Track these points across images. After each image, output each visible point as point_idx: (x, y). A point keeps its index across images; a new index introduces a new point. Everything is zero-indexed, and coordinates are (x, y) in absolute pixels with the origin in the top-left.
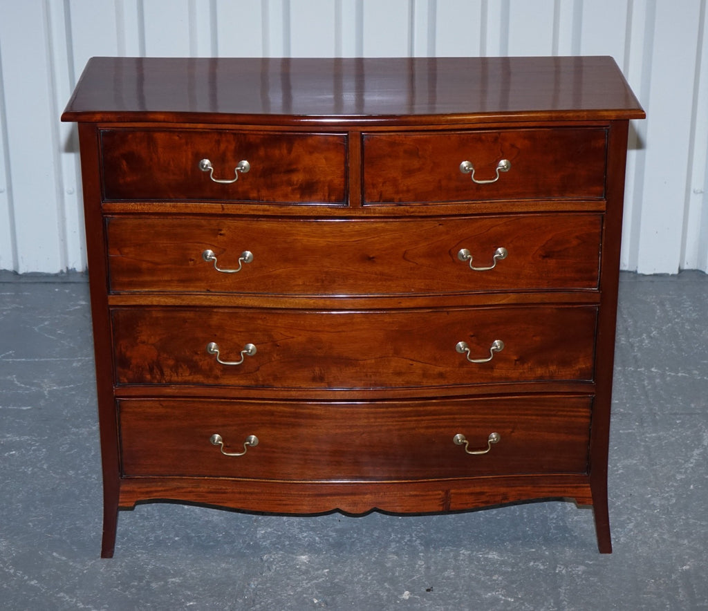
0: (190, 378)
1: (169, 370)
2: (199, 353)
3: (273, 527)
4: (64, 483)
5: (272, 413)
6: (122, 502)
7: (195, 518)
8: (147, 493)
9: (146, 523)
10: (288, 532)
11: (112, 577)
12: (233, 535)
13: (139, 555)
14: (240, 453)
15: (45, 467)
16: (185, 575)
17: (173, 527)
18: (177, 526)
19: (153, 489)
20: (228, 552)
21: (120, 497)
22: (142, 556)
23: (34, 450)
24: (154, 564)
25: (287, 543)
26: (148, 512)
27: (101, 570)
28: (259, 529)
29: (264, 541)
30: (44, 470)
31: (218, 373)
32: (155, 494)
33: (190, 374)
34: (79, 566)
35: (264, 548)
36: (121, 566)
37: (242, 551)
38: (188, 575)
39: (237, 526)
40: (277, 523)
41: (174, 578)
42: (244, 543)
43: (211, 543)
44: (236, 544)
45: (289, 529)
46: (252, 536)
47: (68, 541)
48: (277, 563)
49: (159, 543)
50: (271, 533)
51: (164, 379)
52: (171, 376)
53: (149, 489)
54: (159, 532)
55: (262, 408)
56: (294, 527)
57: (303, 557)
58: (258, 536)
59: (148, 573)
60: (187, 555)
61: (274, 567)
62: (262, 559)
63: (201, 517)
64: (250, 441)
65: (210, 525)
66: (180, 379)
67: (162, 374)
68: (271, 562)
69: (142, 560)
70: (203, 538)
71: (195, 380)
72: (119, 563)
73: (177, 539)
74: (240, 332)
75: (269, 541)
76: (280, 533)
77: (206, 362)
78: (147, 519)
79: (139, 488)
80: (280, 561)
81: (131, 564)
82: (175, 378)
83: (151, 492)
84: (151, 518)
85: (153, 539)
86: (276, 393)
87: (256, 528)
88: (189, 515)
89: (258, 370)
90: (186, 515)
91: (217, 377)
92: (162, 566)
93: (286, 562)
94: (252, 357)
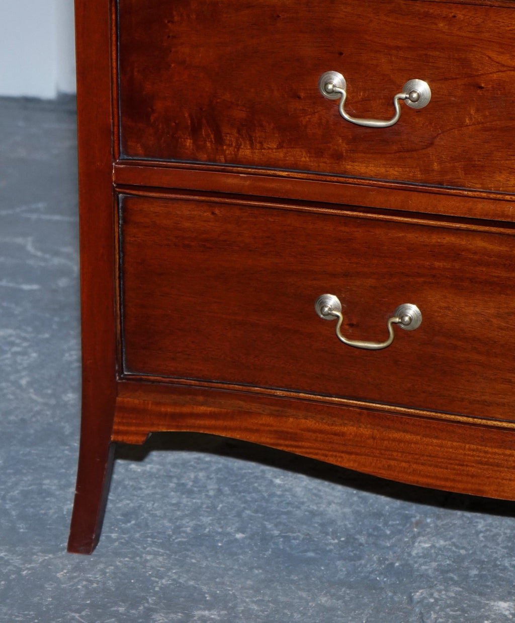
0: (281, 154)
1: (235, 131)
2: (302, 95)
3: (451, 538)
4: (48, 413)
5: (454, 253)
6: (118, 433)
7: (289, 504)
8: (174, 416)
9: (184, 500)
10: (482, 552)
11: (77, 590)
12: (361, 544)
13: (149, 557)
14: (379, 342)
15: (24, 382)
16: (235, 606)
17: (239, 515)
18: (248, 512)
19: (185, 410)
20: (341, 575)
21: (116, 420)
22: (155, 559)
23: (15, 354)
24: (175, 577)
25: (475, 572)
26: (196, 481)
27: (59, 575)
28: (421, 538)
29: (425, 563)
30: (20, 387)
31: (342, 146)
32: (191, 422)
33: (280, 147)
34: (16, 561)
35: (421, 576)
36: (103, 572)
37: (373, 576)
38: (241, 608)
39: (376, 528)
40: (462, 532)
41: (209, 610)
42: (380, 562)
43: (311, 554)
44: (363, 562)
45: (485, 546)
46: (403, 552)
47: (14, 513)
48: (442, 609)
49: (199, 539)
50: (442, 549)
51: (223, 151)
52: (238, 147)
53: (177, 410)
54: (206, 520)
55: (435, 239)
56: (498, 544)
57: (503, 605)
58: (414, 553)
59: (156, 593)
60: (251, 569)
61: (433, 616)
62: (411, 599)
63: (303, 503)
64: (402, 318)
65: (317, 519)
66: (257, 157)
67: (219, 140)
68: (430, 607)
69: (152, 567)
70: (295, 542)
71: (290, 159)
72: (102, 566)
73: (239, 536)
74: (398, 48)
75: (434, 564)
76: (463, 552)
77: (315, 119)
78: (190, 493)
79: (157, 404)
80: (448, 606)
81: (125, 570)
82: (246, 152)
83: (182, 416)
84: (200, 492)
85: (188, 530)
86: (470, 204)
87: (414, 538)
88: (280, 496)
89: (431, 144)
90: (272, 495)
91: (338, 157)
92: (191, 583)
93: (463, 611)
94: (419, 112)
